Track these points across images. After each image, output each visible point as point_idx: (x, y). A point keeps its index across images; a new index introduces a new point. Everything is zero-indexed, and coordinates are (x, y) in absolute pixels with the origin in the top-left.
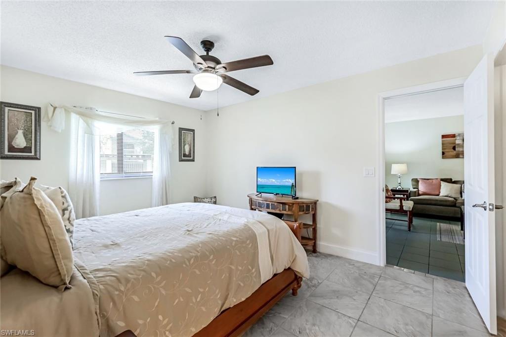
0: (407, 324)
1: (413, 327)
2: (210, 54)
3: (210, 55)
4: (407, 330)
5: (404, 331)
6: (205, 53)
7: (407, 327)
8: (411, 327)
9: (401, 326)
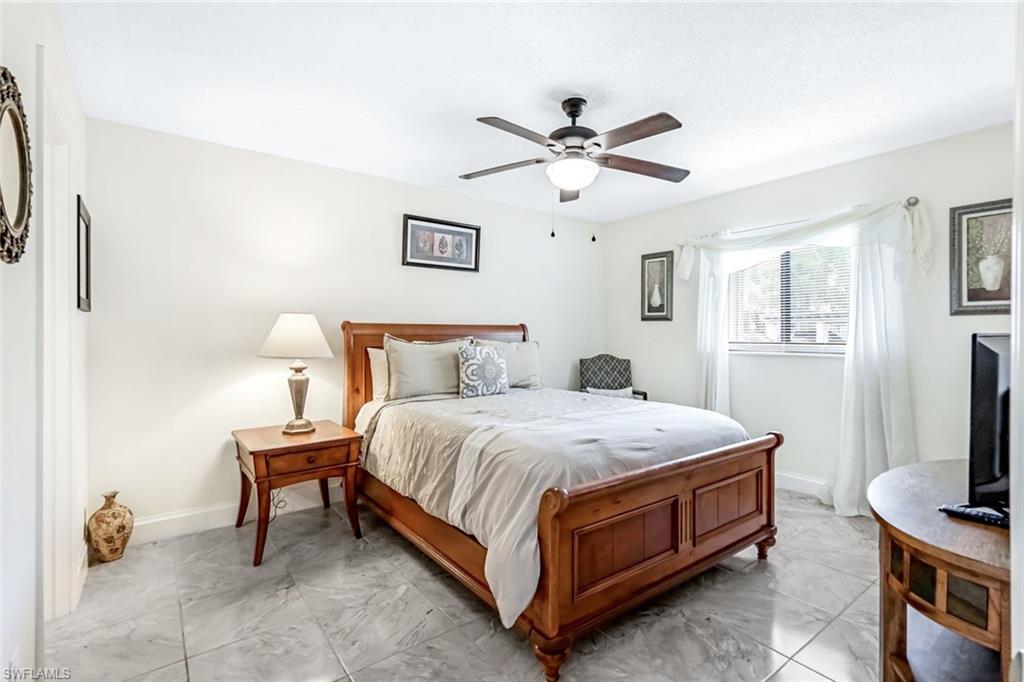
0: (287, 652)
1: (275, 655)
2: (580, 122)
3: (577, 124)
4: (282, 643)
5: (284, 638)
6: (568, 122)
7: (283, 648)
8: (277, 652)
9: (292, 642)
